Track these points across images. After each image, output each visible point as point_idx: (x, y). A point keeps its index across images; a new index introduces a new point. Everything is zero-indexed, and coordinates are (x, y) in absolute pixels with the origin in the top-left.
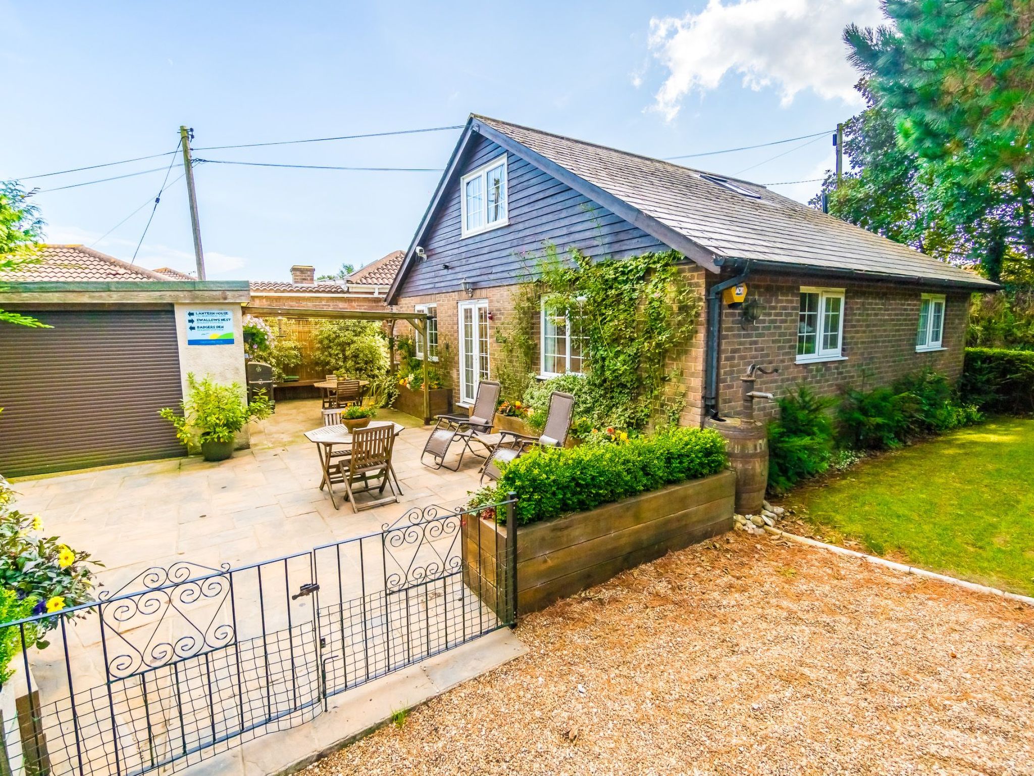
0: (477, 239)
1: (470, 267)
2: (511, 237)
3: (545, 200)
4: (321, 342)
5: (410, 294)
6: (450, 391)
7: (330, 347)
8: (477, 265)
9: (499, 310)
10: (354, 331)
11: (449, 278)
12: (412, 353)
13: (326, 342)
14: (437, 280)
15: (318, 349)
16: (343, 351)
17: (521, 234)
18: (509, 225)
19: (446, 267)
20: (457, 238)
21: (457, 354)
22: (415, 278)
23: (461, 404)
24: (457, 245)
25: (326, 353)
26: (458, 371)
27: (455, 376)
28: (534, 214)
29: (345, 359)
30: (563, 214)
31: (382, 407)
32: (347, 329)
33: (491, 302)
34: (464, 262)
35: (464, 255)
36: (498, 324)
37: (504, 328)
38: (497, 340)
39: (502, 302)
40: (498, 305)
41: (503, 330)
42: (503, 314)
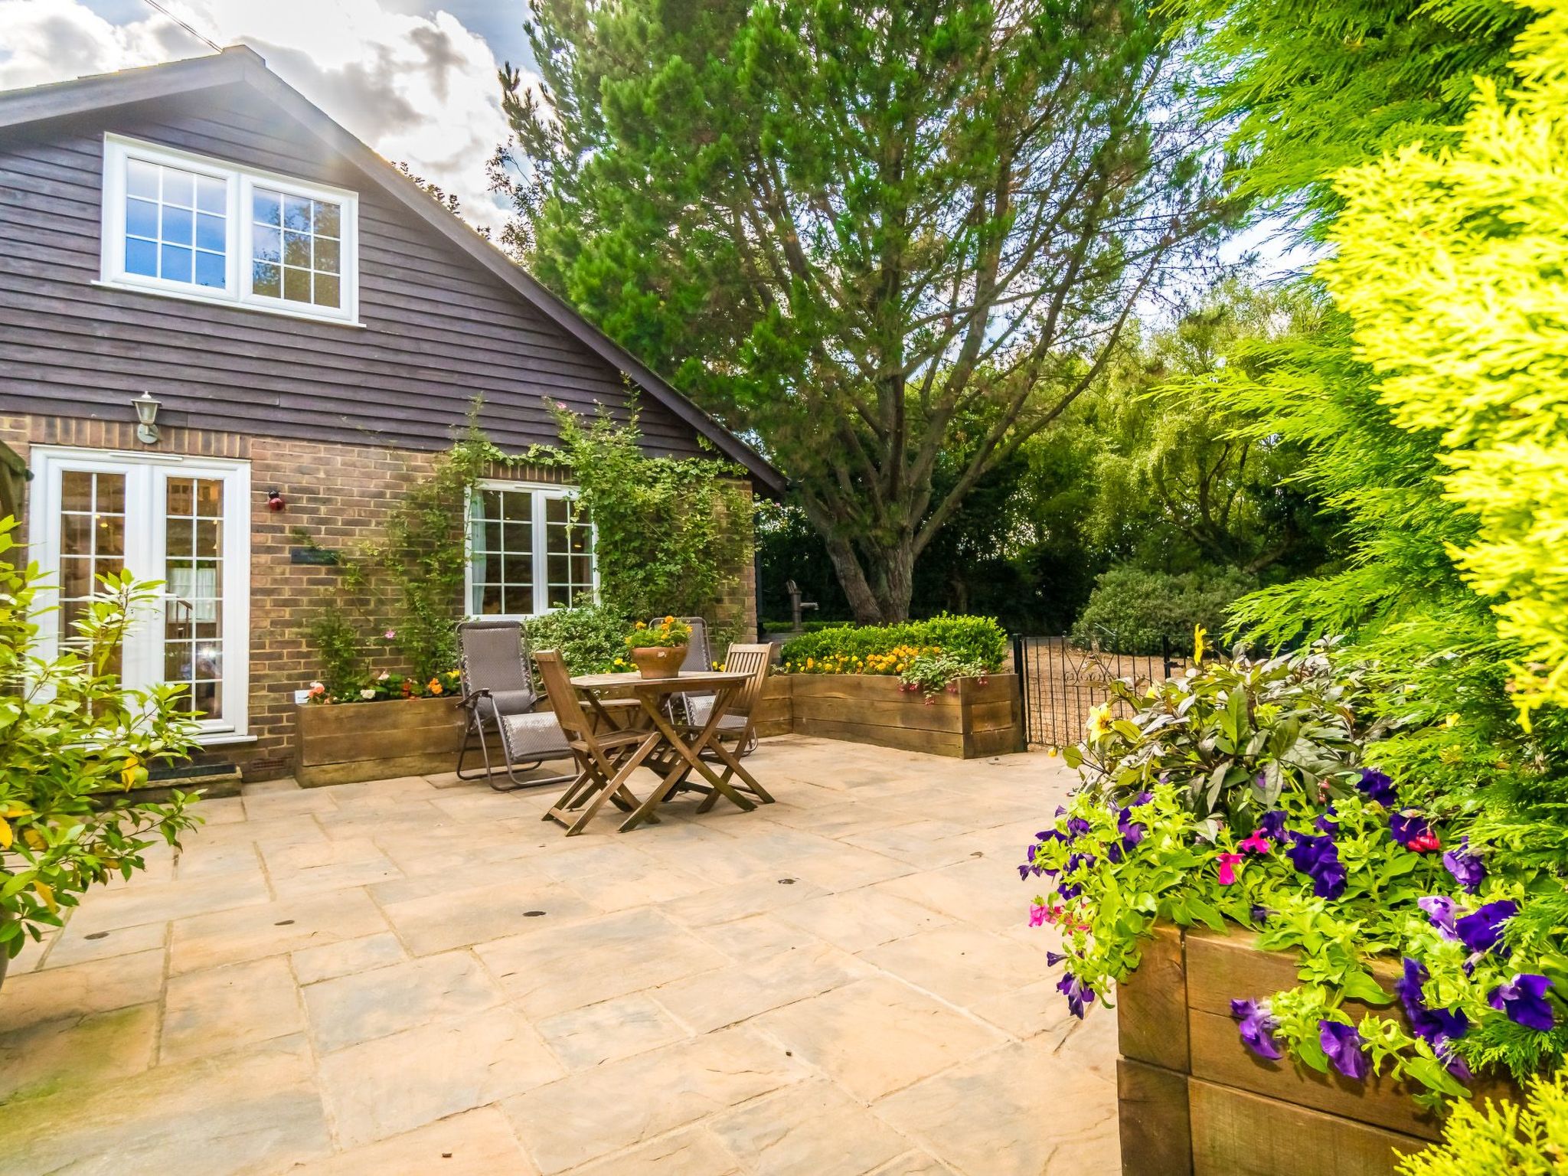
9: (308, 491)
18: (363, 330)
36: (304, 521)
37: (328, 532)
38: (297, 558)
39: (322, 475)
40: (305, 481)
41: (322, 536)
42: (325, 501)
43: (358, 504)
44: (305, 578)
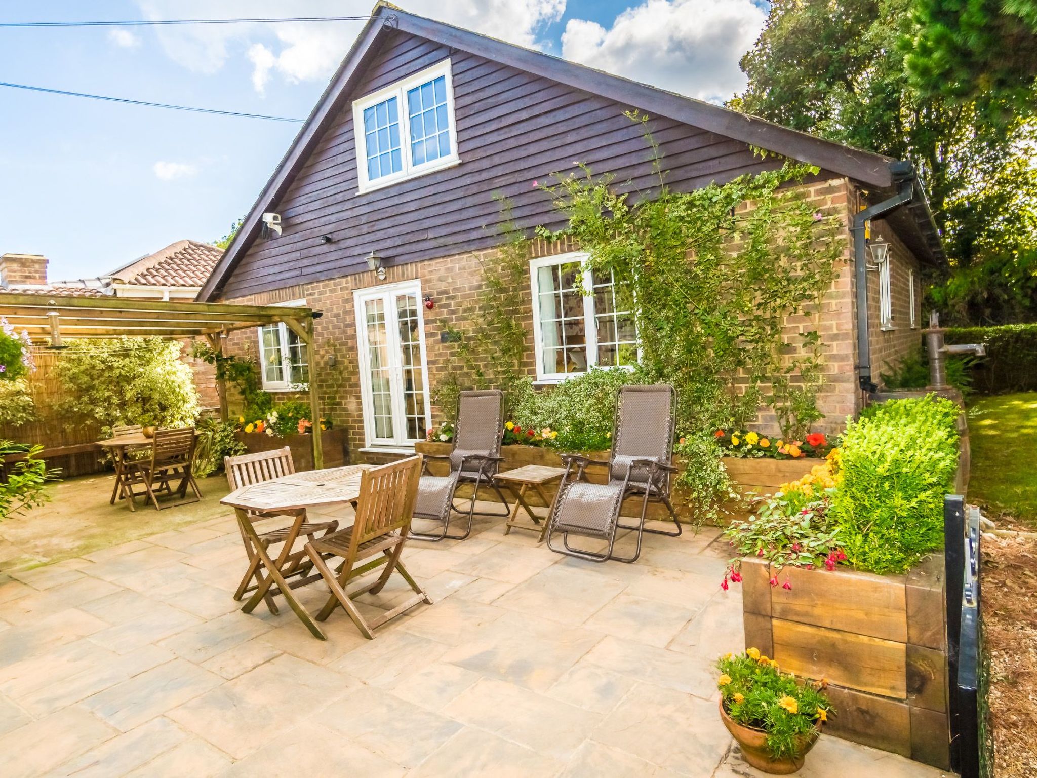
0: (393, 192)
1: (380, 235)
2: (468, 180)
3: (533, 121)
4: (73, 379)
5: (246, 292)
6: (345, 431)
7: (93, 387)
8: (392, 231)
9: (445, 292)
10: (140, 357)
11: (333, 256)
12: (254, 383)
13: (85, 379)
14: (306, 262)
15: (69, 391)
16: (121, 393)
17: (485, 175)
18: (461, 165)
19: (328, 240)
20: (348, 195)
21: (355, 373)
22: (256, 265)
23: (367, 449)
24: (349, 205)
25: (85, 399)
26: (359, 398)
27: (352, 405)
28: (513, 143)
29: (123, 405)
30: (570, 138)
31: (209, 475)
32: (126, 354)
33: (425, 282)
34: (365, 229)
35: (364, 219)
36: (445, 314)
37: (457, 319)
38: (444, 339)
39: (450, 280)
40: (443, 286)
41: (454, 322)
42: (453, 298)
43: (469, 296)
44: (448, 352)
